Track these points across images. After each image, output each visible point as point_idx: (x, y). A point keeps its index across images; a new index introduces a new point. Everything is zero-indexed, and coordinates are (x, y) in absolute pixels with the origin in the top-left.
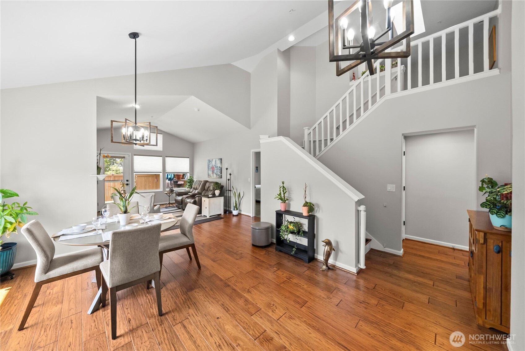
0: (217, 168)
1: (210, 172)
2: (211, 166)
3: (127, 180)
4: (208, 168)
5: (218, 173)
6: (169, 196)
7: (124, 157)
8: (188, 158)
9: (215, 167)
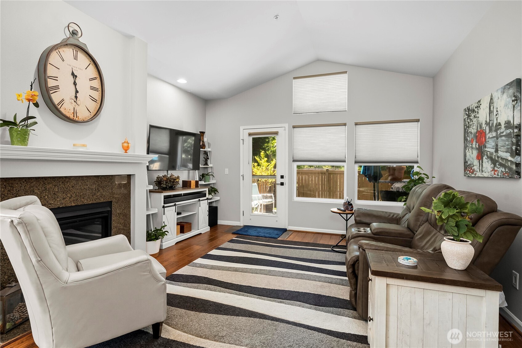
1: (472, 155)
2: (473, 130)
3: (283, 178)
4: (465, 139)
6: (347, 220)
7: (276, 133)
8: (418, 121)
9: (490, 130)
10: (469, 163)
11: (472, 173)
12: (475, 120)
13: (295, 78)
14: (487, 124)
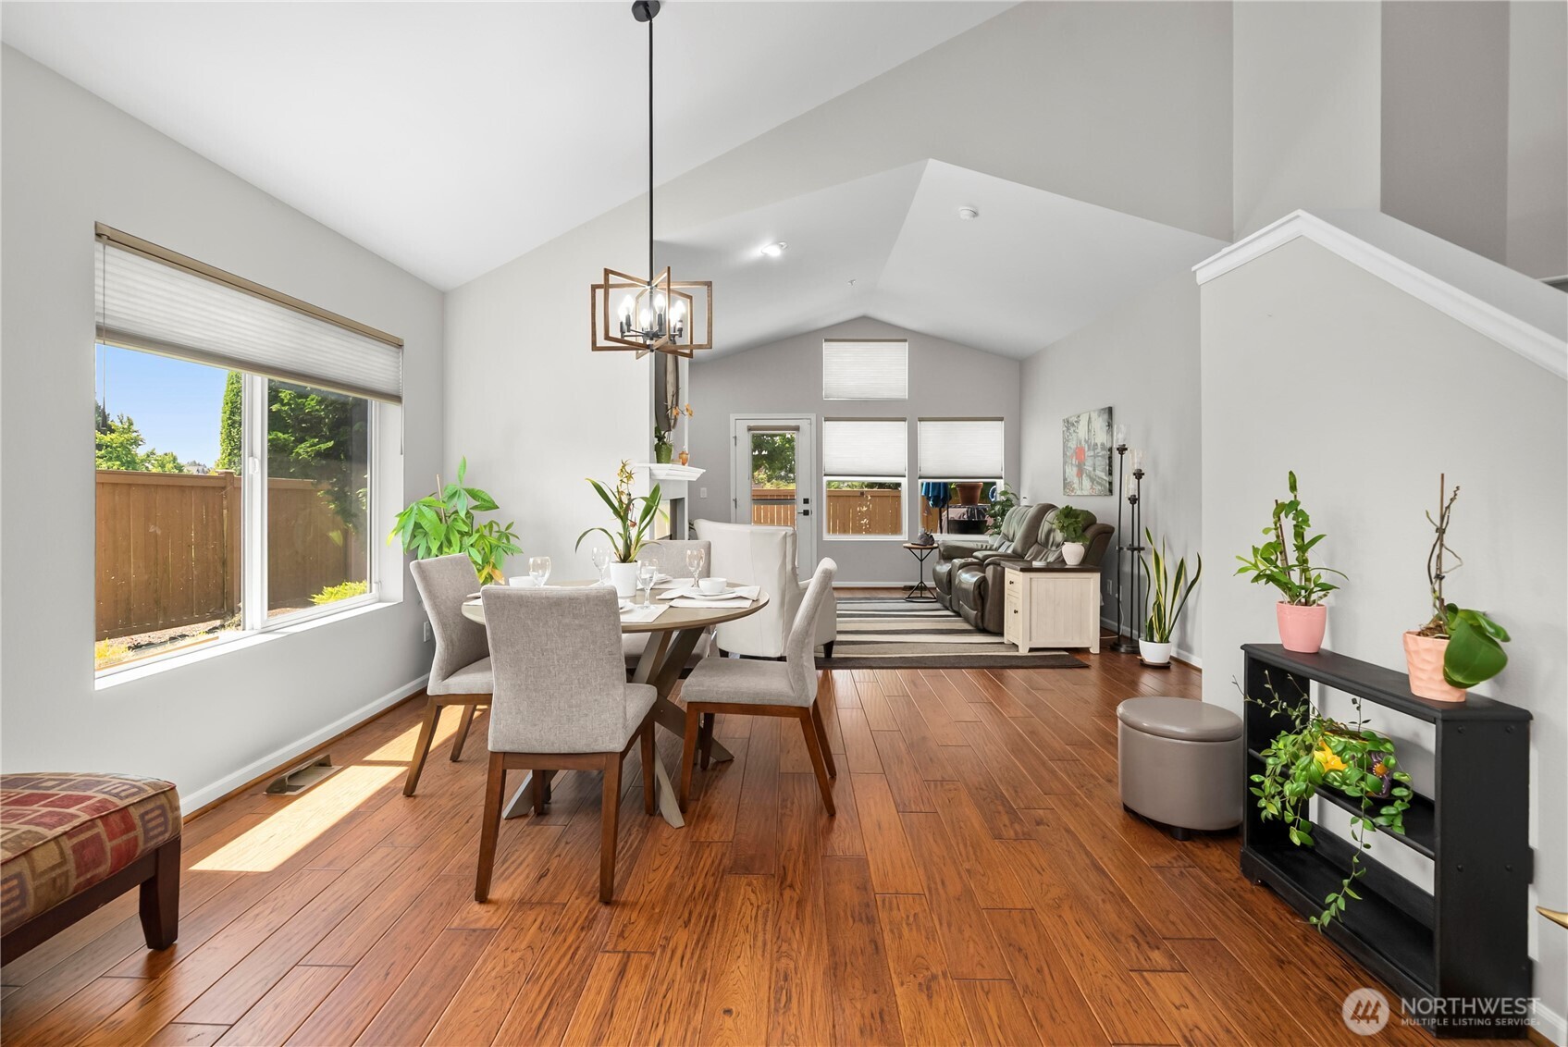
0: (1094, 450)
1: (1072, 472)
2: (1072, 445)
3: (808, 499)
4: (1065, 454)
5: (1098, 473)
6: (921, 561)
7: (797, 429)
8: (1001, 419)
9: (1089, 449)
10: (1068, 480)
11: (1072, 491)
12: (1074, 435)
13: (826, 340)
14: (1086, 442)
